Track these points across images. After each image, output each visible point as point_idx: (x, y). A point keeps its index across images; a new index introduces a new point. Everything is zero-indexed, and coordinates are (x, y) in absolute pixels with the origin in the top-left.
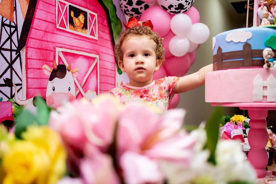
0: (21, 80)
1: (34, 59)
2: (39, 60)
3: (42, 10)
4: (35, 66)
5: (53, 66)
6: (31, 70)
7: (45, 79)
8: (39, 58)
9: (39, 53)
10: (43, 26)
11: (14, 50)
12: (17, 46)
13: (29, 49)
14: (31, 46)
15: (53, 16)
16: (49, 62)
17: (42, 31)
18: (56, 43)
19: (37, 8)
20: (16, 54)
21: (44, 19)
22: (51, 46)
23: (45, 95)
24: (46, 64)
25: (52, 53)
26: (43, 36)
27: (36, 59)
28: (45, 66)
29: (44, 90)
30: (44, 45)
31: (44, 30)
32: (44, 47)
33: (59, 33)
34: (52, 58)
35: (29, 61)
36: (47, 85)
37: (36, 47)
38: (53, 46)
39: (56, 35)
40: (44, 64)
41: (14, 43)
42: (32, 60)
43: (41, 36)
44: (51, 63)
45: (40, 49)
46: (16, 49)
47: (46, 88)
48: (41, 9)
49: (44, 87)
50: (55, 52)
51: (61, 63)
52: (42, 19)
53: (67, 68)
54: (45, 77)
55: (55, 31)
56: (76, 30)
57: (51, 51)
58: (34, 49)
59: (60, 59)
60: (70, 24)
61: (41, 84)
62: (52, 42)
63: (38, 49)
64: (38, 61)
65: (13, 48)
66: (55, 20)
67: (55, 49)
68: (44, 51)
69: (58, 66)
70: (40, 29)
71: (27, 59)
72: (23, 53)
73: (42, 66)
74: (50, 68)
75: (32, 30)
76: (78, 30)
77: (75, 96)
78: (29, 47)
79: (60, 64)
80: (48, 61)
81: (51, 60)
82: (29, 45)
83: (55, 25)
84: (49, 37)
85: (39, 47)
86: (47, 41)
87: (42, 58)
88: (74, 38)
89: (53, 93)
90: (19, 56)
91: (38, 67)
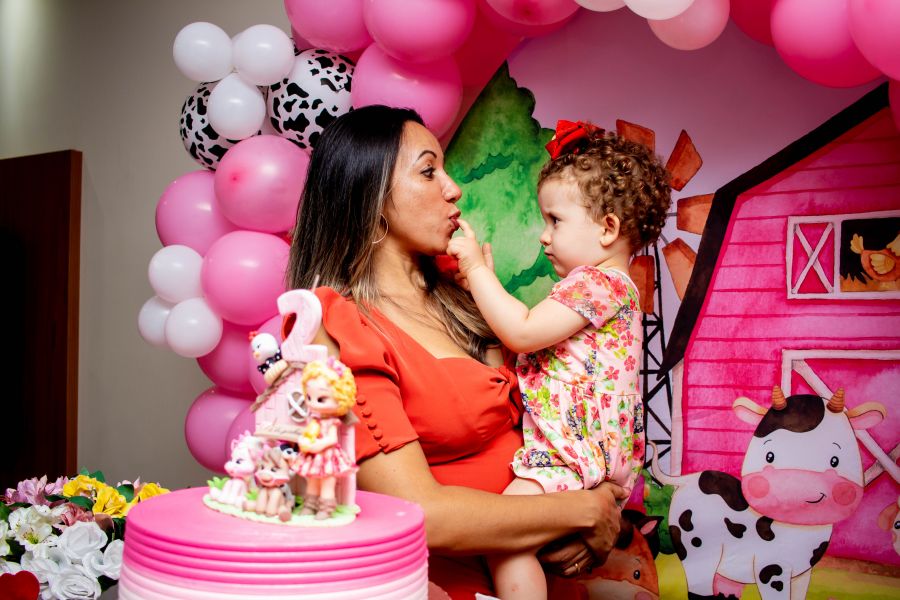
0: (669, 433)
1: (707, 387)
2: (723, 386)
3: (736, 266)
4: (711, 402)
5: (769, 399)
6: (698, 411)
7: (740, 431)
8: (721, 383)
9: (724, 372)
10: (739, 304)
11: (653, 372)
12: (661, 361)
13: (694, 366)
14: (699, 358)
15: (777, 271)
16: (755, 391)
17: (737, 316)
18: (784, 339)
19: (721, 266)
20: (658, 379)
21: (742, 287)
22: (765, 350)
23: (740, 470)
24: (745, 395)
25: (770, 368)
26: (737, 330)
27: (713, 386)
28: (743, 401)
29: (737, 458)
30: (740, 350)
31: (742, 312)
32: (738, 355)
33: (796, 311)
34: (766, 379)
35: (690, 392)
36: (747, 448)
37: (713, 358)
38: (773, 349)
39: (783, 319)
40: (737, 396)
41: (653, 357)
42: (701, 389)
43: (733, 329)
44: (764, 393)
45: (726, 361)
46: (658, 368)
47: (743, 454)
48: (734, 263)
49: (737, 450)
50: (780, 362)
51: (802, 391)
52: (735, 287)
53: (826, 402)
54: (739, 428)
55: (782, 309)
56: (875, 290)
57: (766, 362)
58: (709, 364)
59: (797, 379)
60: (845, 277)
61: (726, 442)
62: (770, 340)
63: (718, 361)
64: (720, 390)
65: (650, 368)
66: (781, 280)
67: (781, 354)
68: (740, 365)
69: (788, 400)
70: (727, 314)
71: (686, 387)
72: (676, 376)
73: (732, 402)
74: (760, 404)
75: (703, 321)
76: (884, 285)
77: (861, 485)
78: (692, 361)
79: (798, 393)
80: (754, 388)
81: (764, 384)
82: (693, 356)
83: (781, 295)
84: (759, 329)
85: (724, 357)
86: (752, 340)
87: (731, 382)
88: (860, 315)
89: (766, 468)
90: (667, 381)
91: (719, 404)
